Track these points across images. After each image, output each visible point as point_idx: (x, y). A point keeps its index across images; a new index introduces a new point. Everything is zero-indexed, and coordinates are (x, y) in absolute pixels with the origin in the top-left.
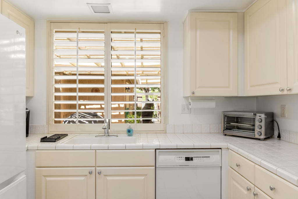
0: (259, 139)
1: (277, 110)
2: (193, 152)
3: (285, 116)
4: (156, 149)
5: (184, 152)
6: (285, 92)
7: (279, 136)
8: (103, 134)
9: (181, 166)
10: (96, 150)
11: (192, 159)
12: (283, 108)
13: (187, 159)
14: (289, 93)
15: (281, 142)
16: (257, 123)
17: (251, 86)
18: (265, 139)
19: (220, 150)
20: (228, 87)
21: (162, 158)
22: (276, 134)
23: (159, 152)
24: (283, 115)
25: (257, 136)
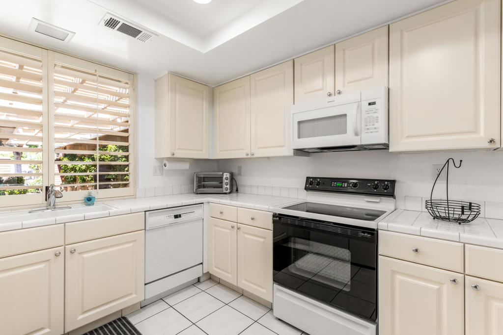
0: (226, 193)
1: (235, 171)
2: (181, 209)
3: (241, 175)
4: (145, 211)
5: (173, 210)
6: (249, 156)
7: (237, 190)
8: (44, 207)
9: (171, 224)
10: (65, 223)
11: (180, 216)
12: (240, 168)
13: (176, 217)
14: (252, 157)
15: (239, 194)
16: (225, 181)
17: (220, 151)
18: (230, 193)
19: (202, 204)
20: (201, 150)
21: (153, 220)
22: (235, 188)
23: (149, 214)
24: (240, 174)
25: (225, 191)
